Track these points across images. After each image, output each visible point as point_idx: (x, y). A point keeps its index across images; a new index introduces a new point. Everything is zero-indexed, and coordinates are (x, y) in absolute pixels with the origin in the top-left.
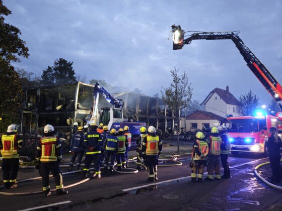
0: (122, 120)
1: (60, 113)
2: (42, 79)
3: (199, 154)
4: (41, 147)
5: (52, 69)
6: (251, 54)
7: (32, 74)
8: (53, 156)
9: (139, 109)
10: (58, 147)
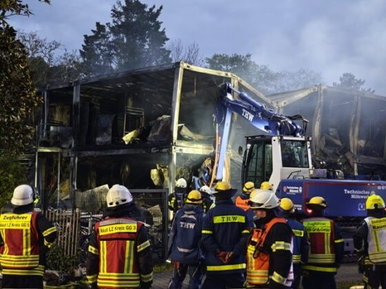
0: (307, 172)
1: (132, 152)
2: (81, 60)
4: (97, 247)
5: (107, 29)
7: (57, 45)
8: (129, 273)
9: (360, 138)
10: (141, 248)
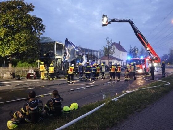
3: (128, 72)
6: (137, 30)
